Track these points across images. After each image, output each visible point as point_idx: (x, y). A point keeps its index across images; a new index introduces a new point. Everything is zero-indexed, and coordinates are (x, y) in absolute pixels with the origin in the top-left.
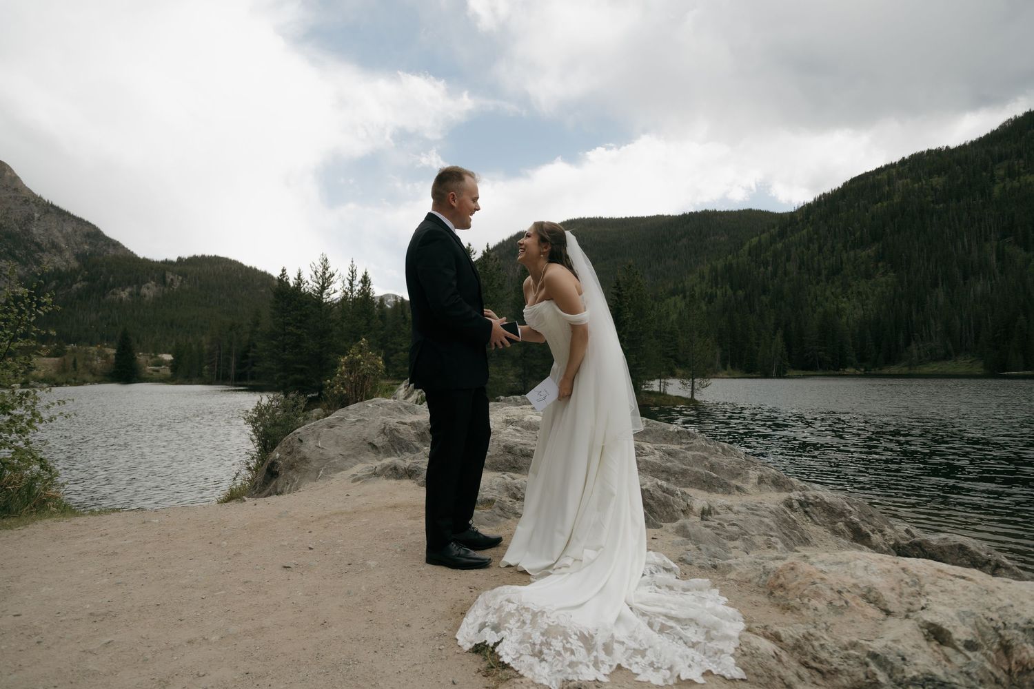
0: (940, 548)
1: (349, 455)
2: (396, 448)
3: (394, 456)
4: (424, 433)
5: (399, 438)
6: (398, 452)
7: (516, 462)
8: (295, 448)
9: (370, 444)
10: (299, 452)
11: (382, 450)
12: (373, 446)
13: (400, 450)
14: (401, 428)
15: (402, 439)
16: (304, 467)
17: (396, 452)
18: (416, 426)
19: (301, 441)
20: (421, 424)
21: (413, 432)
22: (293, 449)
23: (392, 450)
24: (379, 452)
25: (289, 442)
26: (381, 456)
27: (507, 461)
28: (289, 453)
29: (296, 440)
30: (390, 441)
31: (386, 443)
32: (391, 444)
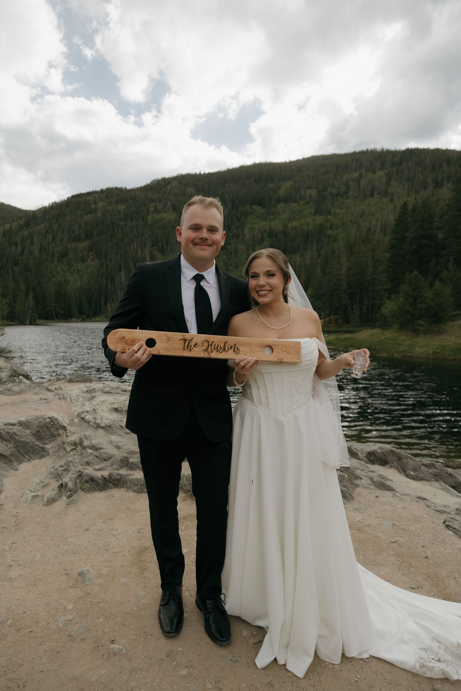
0: (382, 453)
2: (22, 452)
3: (24, 461)
4: (39, 431)
5: (22, 442)
11: (12, 458)
13: (27, 454)
14: (15, 430)
15: (25, 442)
17: (25, 457)
18: (27, 426)
20: (30, 422)
21: (28, 432)
23: (20, 456)
24: (11, 461)
26: (15, 464)
30: (14, 447)
31: (13, 450)
32: (17, 450)
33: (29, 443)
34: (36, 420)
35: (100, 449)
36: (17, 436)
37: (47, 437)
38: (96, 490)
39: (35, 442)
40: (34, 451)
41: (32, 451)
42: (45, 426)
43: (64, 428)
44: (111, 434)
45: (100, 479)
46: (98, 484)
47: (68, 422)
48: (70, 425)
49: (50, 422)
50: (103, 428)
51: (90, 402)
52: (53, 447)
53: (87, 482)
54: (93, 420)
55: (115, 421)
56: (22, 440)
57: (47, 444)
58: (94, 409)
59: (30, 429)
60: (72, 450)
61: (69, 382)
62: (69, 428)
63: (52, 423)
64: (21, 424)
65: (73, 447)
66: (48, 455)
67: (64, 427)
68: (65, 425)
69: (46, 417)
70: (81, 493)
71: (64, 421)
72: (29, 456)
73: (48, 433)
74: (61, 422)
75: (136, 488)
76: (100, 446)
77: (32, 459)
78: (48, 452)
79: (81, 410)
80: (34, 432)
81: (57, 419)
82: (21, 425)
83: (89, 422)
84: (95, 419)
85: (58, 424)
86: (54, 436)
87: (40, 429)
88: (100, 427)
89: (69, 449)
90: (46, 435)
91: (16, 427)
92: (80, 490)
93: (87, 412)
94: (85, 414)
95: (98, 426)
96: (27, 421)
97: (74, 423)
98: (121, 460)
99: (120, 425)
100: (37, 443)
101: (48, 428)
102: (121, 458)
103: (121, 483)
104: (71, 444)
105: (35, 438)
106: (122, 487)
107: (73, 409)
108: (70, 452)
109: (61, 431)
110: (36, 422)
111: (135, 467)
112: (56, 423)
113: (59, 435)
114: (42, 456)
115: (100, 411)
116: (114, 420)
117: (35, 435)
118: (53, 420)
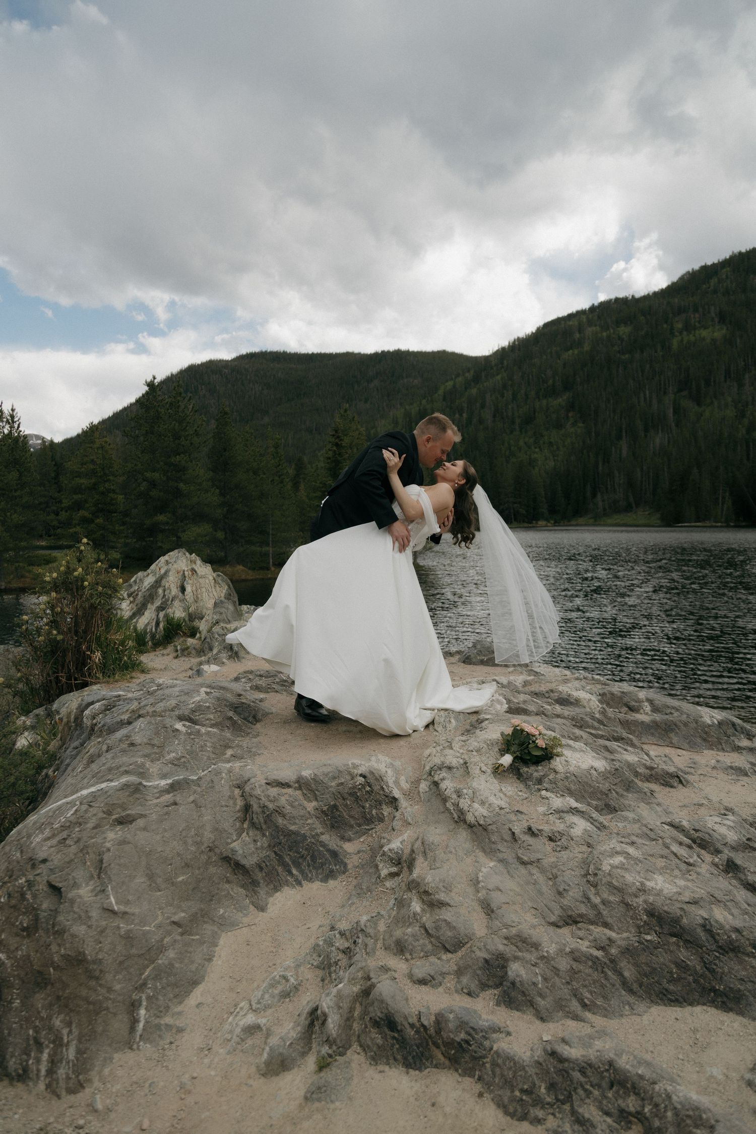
1: (194, 918)
2: (287, 859)
3: (287, 883)
4: (335, 807)
5: (289, 834)
6: (294, 871)
7: (712, 971)
8: (43, 915)
9: (227, 859)
10: (60, 933)
11: (259, 876)
12: (237, 867)
13: (298, 866)
14: (283, 801)
15: (296, 833)
16: (84, 992)
17: (290, 873)
18: (312, 791)
19: (56, 890)
20: (322, 782)
21: (311, 806)
22: (37, 919)
23: (280, 869)
24: (255, 883)
25: (23, 895)
26: (262, 891)
27: (682, 966)
28: (29, 931)
29: (42, 887)
30: (269, 846)
31: (264, 853)
32: (275, 853)
33: (304, 837)
34: (334, 778)
35: (442, 904)
36: (284, 816)
37: (352, 822)
38: (395, 1059)
39: (322, 834)
40: (313, 858)
41: (308, 858)
42: (350, 794)
43: (393, 801)
44: (484, 851)
45: (412, 1026)
46: (403, 1042)
47: (405, 786)
48: (407, 795)
49: (363, 786)
50: (471, 826)
51: (464, 738)
52: (359, 852)
53: (376, 1024)
54: (454, 796)
55: (502, 812)
56: (293, 828)
57: (349, 840)
58: (466, 763)
59: (316, 799)
60: (393, 875)
61: (464, 662)
62: (403, 803)
63: (368, 788)
64: (301, 784)
65: (394, 869)
66: (344, 873)
67: (395, 799)
68: (397, 793)
69: (356, 771)
70: (355, 1057)
71: (397, 782)
72: (302, 872)
73: (356, 812)
74: (388, 786)
75: (506, 1094)
76: (442, 896)
77: (306, 878)
78: (345, 865)
79: (437, 761)
80: (325, 808)
81: (380, 779)
82: (300, 788)
83: (445, 800)
84: (459, 794)
85: (382, 792)
86: (369, 820)
87: (340, 802)
88: (465, 821)
89: (384, 872)
90: (352, 817)
91: (289, 791)
92: (356, 1046)
93: (450, 768)
94: (444, 774)
95: (460, 819)
96: (314, 779)
97: (419, 792)
98: (486, 961)
99: (510, 830)
100: (325, 838)
101: (357, 799)
102: (487, 956)
103: (467, 1057)
104: (391, 859)
105: (323, 823)
106: (468, 1072)
107: (427, 752)
108: (385, 878)
109: (386, 810)
110: (333, 784)
111: (520, 998)
112: (376, 788)
113: (381, 820)
114: (330, 875)
115: (478, 771)
116: (501, 809)
117: (327, 815)
118: (372, 781)
